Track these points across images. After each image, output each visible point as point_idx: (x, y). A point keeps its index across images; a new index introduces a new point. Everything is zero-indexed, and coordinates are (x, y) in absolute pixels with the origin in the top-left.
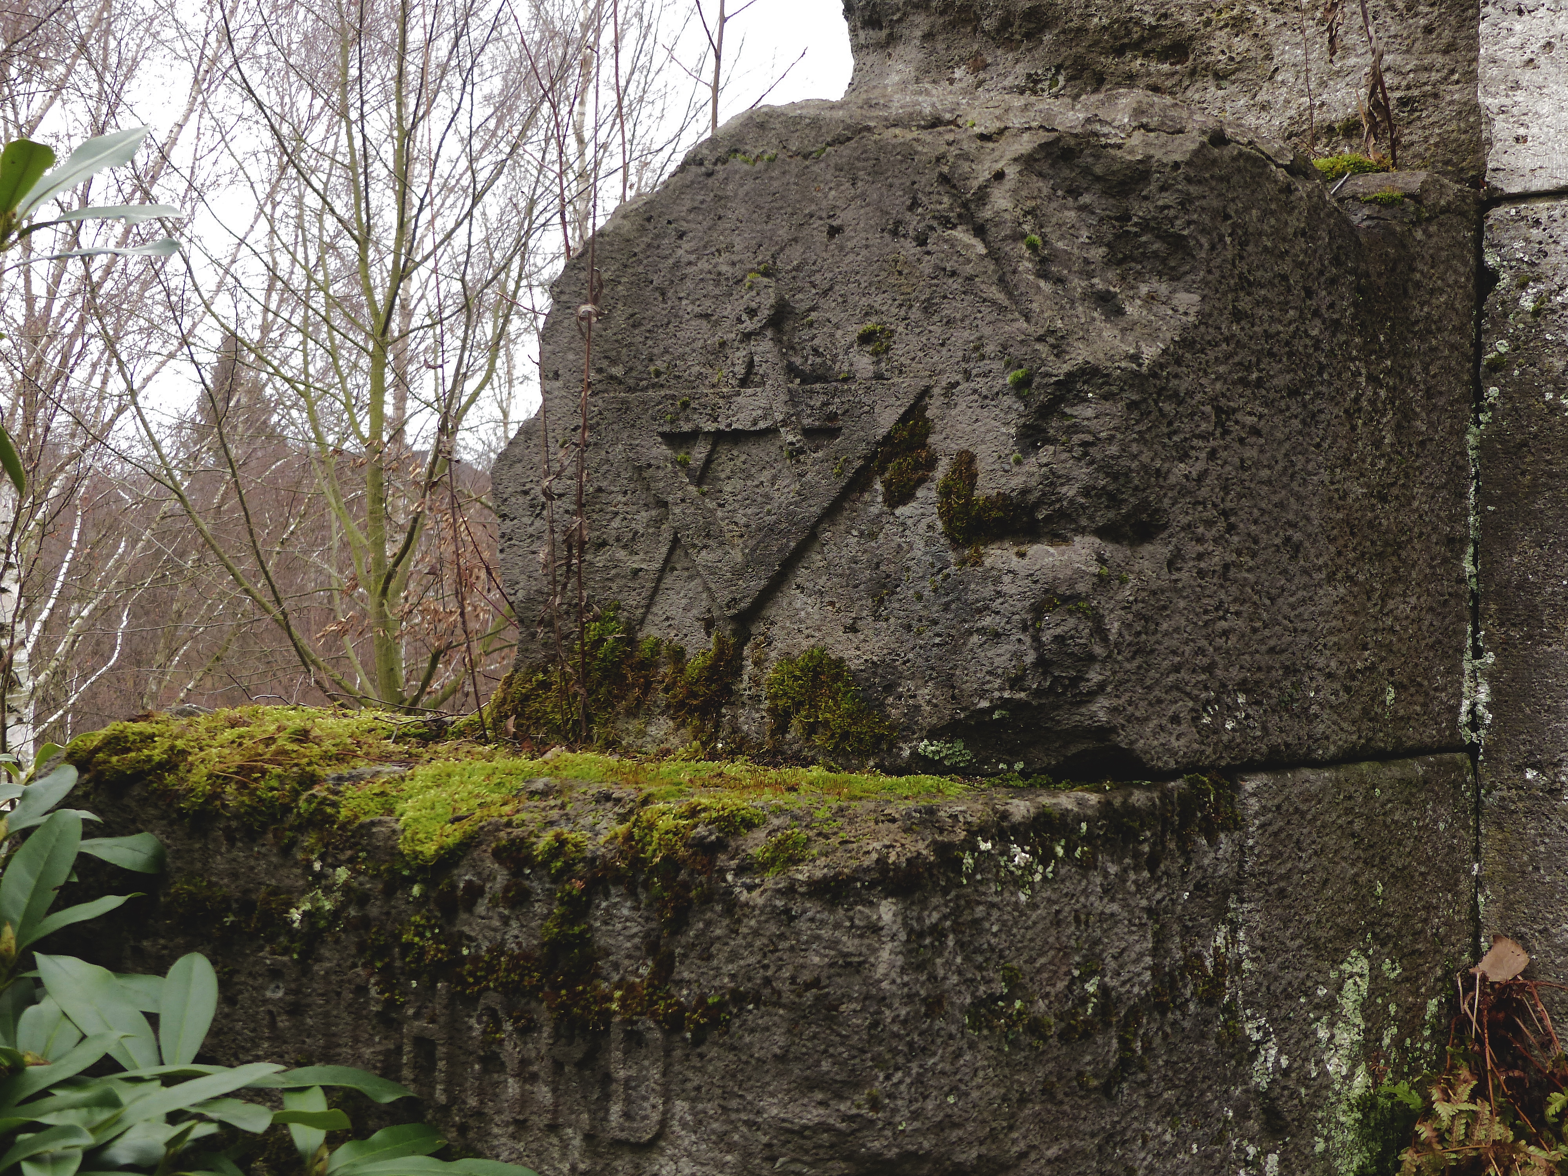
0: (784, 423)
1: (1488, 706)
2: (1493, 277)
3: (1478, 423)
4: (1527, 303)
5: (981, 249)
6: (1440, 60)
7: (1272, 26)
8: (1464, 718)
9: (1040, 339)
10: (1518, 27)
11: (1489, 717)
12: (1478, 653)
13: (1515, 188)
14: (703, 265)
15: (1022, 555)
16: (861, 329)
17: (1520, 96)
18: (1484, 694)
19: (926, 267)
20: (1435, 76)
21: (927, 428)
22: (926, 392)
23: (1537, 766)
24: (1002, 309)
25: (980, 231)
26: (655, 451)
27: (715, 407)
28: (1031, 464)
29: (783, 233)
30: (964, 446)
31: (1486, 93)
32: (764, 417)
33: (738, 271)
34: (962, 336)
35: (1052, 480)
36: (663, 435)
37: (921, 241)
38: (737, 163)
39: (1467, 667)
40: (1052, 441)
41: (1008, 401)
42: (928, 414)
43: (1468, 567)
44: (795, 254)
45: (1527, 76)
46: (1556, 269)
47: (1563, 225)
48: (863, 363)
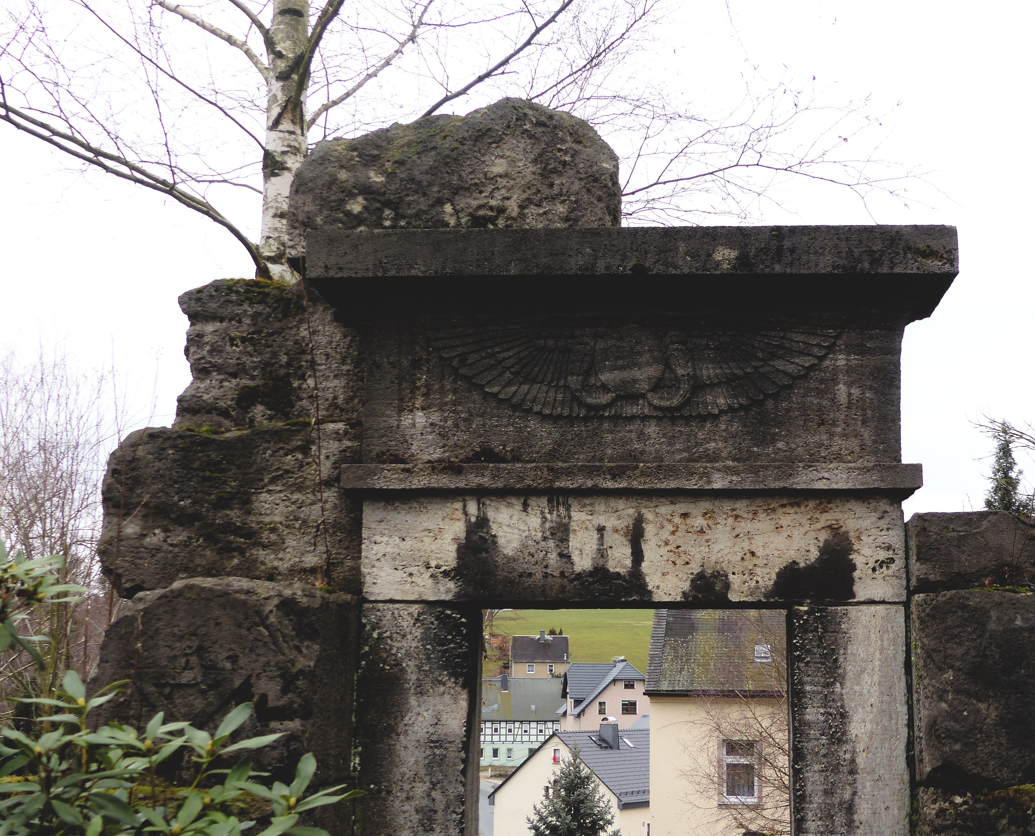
0: (201, 682)
1: (359, 764)
2: (364, 625)
3: (358, 673)
4: (375, 635)
5: (267, 634)
6: (344, 551)
7: (285, 533)
8: (352, 769)
9: (288, 662)
10: (375, 548)
11: (359, 768)
12: (356, 747)
13: (372, 599)
14: (168, 630)
15: (282, 724)
16: (227, 655)
17: (375, 570)
18: (357, 760)
19: (251, 637)
20: (342, 557)
21: (251, 686)
22: (251, 676)
23: (375, 784)
24: (276, 652)
25: (266, 627)
26: (151, 689)
27: (174, 676)
28: (285, 698)
29: (199, 623)
30: (263, 691)
31: (364, 568)
32: (193, 680)
33: (182, 633)
34: (263, 659)
35: (292, 702)
36: (153, 684)
37: (249, 629)
38: (181, 599)
39: (353, 752)
40: (292, 691)
41: (278, 679)
42: (252, 681)
43: (354, 720)
44: (203, 630)
45: (377, 564)
46: (385, 625)
47: (387, 612)
48: (228, 665)
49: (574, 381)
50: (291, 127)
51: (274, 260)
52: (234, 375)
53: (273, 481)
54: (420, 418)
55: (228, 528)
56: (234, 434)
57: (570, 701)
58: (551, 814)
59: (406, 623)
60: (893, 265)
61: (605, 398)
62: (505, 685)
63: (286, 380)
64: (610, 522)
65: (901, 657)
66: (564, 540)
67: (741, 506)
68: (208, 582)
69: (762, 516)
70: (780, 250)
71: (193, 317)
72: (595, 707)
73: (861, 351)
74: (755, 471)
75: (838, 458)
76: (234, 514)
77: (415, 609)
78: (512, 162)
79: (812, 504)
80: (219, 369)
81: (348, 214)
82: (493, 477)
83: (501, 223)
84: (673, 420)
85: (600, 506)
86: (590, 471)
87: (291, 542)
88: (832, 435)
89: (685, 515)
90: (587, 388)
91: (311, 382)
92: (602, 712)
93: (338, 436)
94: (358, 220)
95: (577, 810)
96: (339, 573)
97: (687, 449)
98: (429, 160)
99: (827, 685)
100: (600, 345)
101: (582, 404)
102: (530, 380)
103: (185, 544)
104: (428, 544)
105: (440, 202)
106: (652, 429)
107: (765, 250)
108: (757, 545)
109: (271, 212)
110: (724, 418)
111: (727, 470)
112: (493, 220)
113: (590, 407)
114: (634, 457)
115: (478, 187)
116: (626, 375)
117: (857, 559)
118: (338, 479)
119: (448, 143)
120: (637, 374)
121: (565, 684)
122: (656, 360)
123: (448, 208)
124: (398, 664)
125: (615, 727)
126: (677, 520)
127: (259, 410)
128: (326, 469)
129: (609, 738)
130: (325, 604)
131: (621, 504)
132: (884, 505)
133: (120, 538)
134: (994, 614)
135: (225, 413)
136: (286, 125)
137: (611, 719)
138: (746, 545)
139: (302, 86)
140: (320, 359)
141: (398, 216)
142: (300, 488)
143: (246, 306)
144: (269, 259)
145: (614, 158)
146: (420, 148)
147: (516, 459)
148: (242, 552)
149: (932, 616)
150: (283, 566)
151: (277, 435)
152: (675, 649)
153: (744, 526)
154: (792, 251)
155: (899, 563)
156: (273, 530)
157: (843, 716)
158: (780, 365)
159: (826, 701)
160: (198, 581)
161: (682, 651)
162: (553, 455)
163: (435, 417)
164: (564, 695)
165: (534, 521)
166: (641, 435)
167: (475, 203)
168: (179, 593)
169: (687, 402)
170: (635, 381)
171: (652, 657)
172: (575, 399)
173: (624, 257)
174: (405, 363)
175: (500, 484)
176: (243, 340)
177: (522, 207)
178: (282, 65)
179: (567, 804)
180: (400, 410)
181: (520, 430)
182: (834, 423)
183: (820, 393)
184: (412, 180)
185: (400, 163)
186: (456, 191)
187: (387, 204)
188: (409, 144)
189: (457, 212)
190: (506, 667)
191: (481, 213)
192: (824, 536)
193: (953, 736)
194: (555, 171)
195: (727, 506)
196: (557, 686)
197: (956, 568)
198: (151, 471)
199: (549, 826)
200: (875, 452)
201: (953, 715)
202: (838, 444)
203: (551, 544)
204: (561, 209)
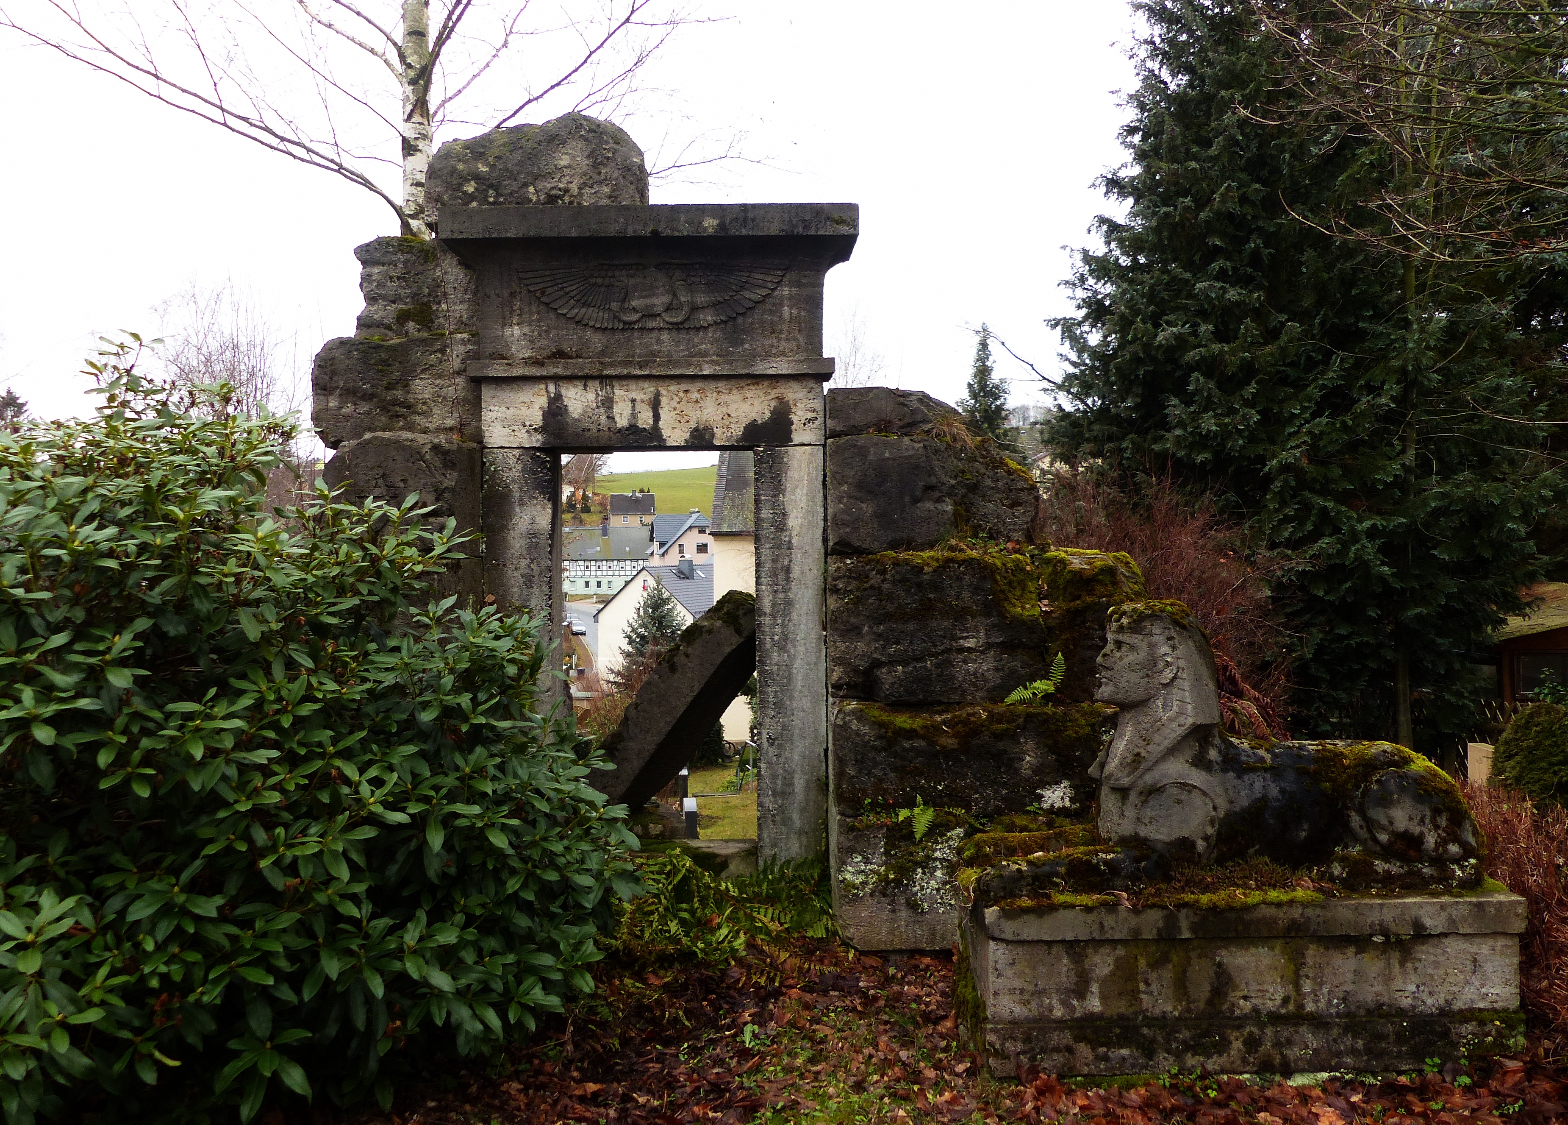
1: (485, 548)
2: (485, 462)
3: (482, 491)
4: (492, 469)
5: (425, 465)
6: (471, 416)
7: (432, 405)
8: (481, 551)
10: (490, 414)
11: (485, 551)
12: (483, 538)
13: (490, 446)
14: (364, 463)
17: (491, 427)
19: (415, 467)
20: (469, 420)
23: (495, 560)
25: (424, 461)
29: (382, 459)
31: (484, 427)
33: (372, 465)
37: (413, 463)
38: (370, 445)
39: (481, 540)
43: (481, 521)
44: (385, 464)
45: (492, 424)
46: (498, 462)
47: (500, 455)
48: (402, 485)
49: (615, 306)
50: (420, 120)
51: (412, 217)
52: (394, 302)
53: (423, 371)
54: (517, 330)
55: (395, 402)
56: (395, 341)
57: (656, 544)
58: (641, 626)
59: (512, 461)
60: (817, 230)
61: (635, 317)
62: (605, 532)
63: (427, 305)
64: (639, 396)
65: (821, 478)
66: (610, 408)
67: (721, 385)
68: (387, 435)
69: (735, 391)
70: (745, 220)
71: (364, 263)
72: (676, 548)
73: (799, 284)
74: (730, 363)
75: (783, 354)
76: (399, 394)
77: (517, 452)
78: (573, 157)
79: (766, 383)
80: (383, 297)
81: (465, 193)
82: (565, 368)
83: (567, 199)
84: (678, 329)
85: (633, 386)
86: (626, 364)
87: (436, 411)
88: (779, 339)
89: (686, 391)
90: (623, 309)
91: (444, 306)
92: (681, 551)
93: (463, 342)
94: (472, 197)
95: (660, 623)
96: (468, 431)
97: (688, 349)
98: (517, 156)
99: (775, 496)
100: (632, 281)
101: (620, 320)
102: (586, 305)
103: (369, 413)
104: (524, 411)
105: (526, 185)
106: (665, 336)
107: (736, 219)
108: (732, 410)
109: (410, 182)
110: (711, 329)
111: (713, 362)
112: (560, 197)
113: (625, 323)
114: (654, 354)
115: (551, 175)
116: (648, 301)
117: (794, 418)
118: (465, 370)
119: (530, 144)
120: (655, 301)
121: (652, 531)
122: (667, 292)
123: (531, 189)
124: (507, 486)
125: (690, 562)
126: (681, 394)
127: (411, 325)
128: (457, 364)
129: (686, 571)
130: (460, 448)
131: (646, 384)
132: (811, 384)
133: (327, 409)
134: (872, 450)
135: (389, 327)
136: (417, 118)
137: (688, 556)
138: (725, 410)
139: (426, 88)
140: (450, 291)
141: (499, 195)
142: (440, 376)
143: (399, 255)
144: (410, 216)
145: (641, 154)
146: (511, 147)
147: (578, 357)
148: (405, 418)
149: (836, 452)
150: (432, 426)
151: (423, 341)
152: (733, 500)
153: (724, 398)
154: (753, 220)
155: (820, 420)
156: (424, 403)
157: (784, 514)
158: (747, 294)
159: (774, 506)
160: (380, 434)
161: (737, 502)
162: (602, 353)
163: (526, 330)
164: (652, 539)
165: (591, 396)
166: (659, 341)
167: (549, 186)
168: (369, 442)
169: (687, 319)
170: (653, 305)
171: (715, 506)
172: (615, 317)
173: (645, 225)
174: (506, 295)
175: (568, 373)
176: (399, 278)
177: (580, 188)
178: (412, 73)
179: (653, 618)
180: (504, 325)
181: (580, 338)
182: (781, 332)
183: (772, 313)
184: (507, 170)
185: (498, 158)
186: (537, 177)
187: (491, 186)
188: (504, 145)
189: (537, 191)
190: (606, 518)
191: (554, 192)
192: (773, 404)
193: (845, 524)
194: (601, 163)
195: (713, 385)
196: (646, 532)
197: (852, 423)
198: (343, 366)
199: (639, 636)
200: (807, 350)
201: (847, 511)
202: (783, 345)
203: (602, 410)
204: (606, 190)
